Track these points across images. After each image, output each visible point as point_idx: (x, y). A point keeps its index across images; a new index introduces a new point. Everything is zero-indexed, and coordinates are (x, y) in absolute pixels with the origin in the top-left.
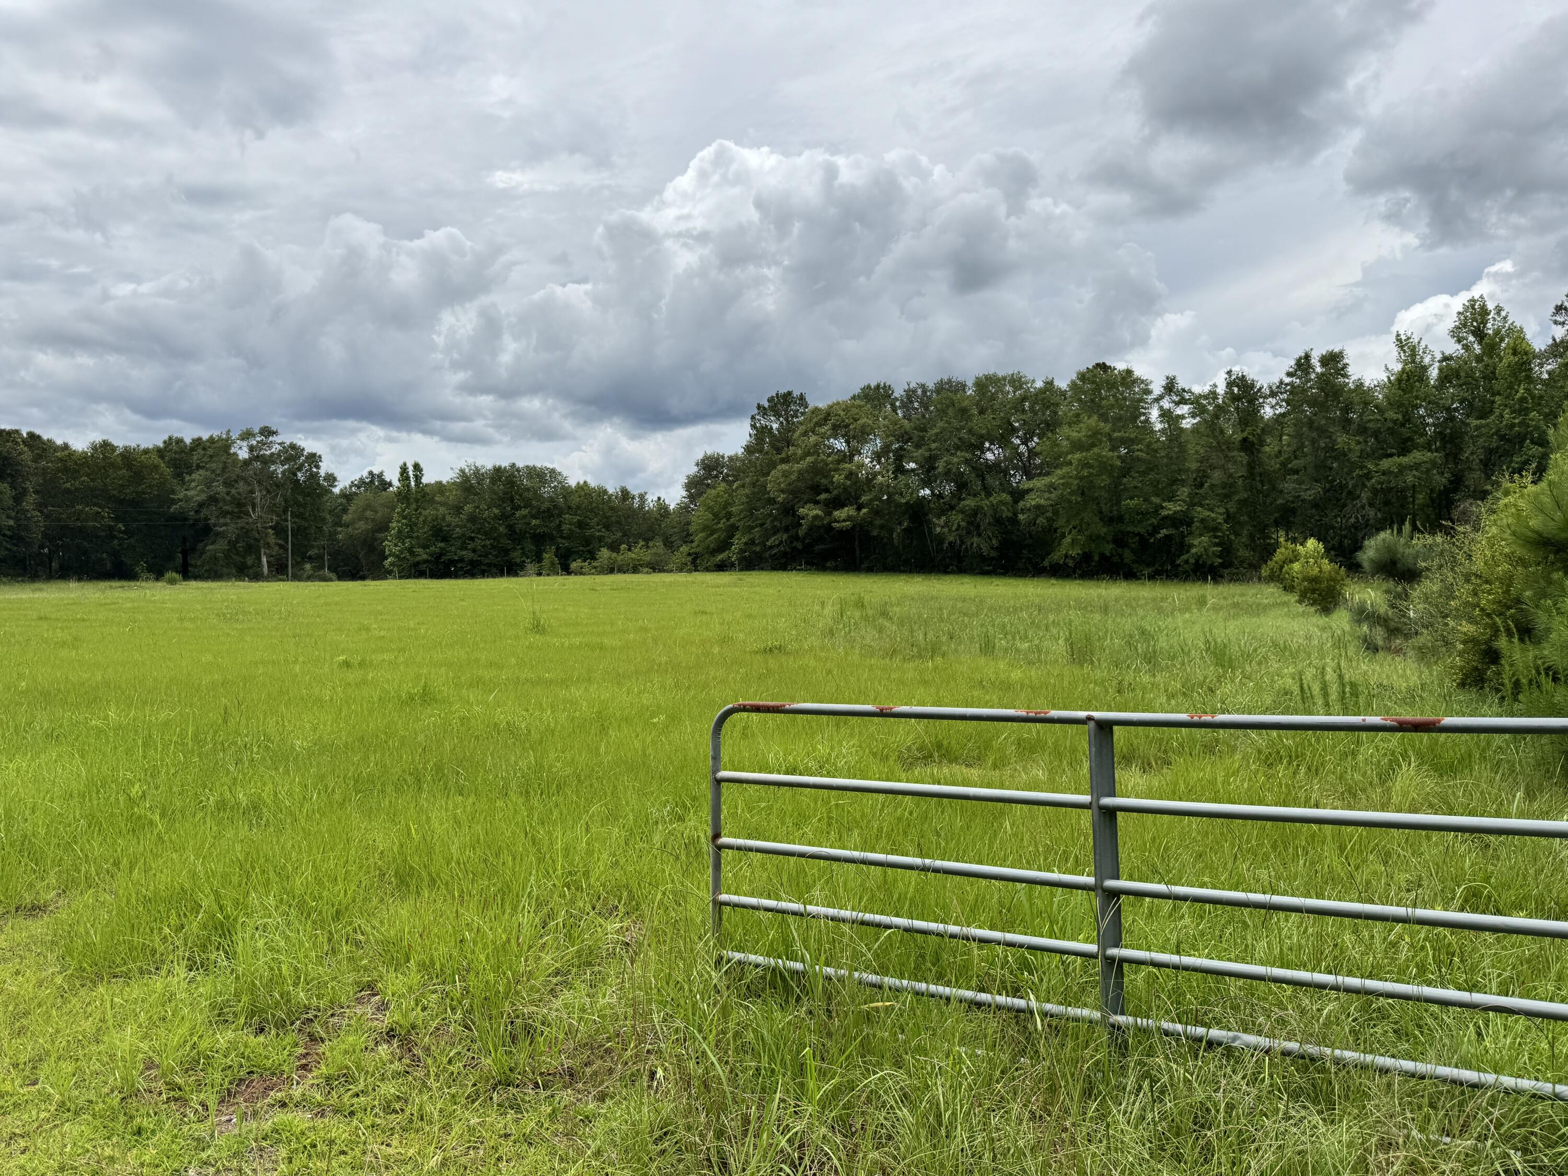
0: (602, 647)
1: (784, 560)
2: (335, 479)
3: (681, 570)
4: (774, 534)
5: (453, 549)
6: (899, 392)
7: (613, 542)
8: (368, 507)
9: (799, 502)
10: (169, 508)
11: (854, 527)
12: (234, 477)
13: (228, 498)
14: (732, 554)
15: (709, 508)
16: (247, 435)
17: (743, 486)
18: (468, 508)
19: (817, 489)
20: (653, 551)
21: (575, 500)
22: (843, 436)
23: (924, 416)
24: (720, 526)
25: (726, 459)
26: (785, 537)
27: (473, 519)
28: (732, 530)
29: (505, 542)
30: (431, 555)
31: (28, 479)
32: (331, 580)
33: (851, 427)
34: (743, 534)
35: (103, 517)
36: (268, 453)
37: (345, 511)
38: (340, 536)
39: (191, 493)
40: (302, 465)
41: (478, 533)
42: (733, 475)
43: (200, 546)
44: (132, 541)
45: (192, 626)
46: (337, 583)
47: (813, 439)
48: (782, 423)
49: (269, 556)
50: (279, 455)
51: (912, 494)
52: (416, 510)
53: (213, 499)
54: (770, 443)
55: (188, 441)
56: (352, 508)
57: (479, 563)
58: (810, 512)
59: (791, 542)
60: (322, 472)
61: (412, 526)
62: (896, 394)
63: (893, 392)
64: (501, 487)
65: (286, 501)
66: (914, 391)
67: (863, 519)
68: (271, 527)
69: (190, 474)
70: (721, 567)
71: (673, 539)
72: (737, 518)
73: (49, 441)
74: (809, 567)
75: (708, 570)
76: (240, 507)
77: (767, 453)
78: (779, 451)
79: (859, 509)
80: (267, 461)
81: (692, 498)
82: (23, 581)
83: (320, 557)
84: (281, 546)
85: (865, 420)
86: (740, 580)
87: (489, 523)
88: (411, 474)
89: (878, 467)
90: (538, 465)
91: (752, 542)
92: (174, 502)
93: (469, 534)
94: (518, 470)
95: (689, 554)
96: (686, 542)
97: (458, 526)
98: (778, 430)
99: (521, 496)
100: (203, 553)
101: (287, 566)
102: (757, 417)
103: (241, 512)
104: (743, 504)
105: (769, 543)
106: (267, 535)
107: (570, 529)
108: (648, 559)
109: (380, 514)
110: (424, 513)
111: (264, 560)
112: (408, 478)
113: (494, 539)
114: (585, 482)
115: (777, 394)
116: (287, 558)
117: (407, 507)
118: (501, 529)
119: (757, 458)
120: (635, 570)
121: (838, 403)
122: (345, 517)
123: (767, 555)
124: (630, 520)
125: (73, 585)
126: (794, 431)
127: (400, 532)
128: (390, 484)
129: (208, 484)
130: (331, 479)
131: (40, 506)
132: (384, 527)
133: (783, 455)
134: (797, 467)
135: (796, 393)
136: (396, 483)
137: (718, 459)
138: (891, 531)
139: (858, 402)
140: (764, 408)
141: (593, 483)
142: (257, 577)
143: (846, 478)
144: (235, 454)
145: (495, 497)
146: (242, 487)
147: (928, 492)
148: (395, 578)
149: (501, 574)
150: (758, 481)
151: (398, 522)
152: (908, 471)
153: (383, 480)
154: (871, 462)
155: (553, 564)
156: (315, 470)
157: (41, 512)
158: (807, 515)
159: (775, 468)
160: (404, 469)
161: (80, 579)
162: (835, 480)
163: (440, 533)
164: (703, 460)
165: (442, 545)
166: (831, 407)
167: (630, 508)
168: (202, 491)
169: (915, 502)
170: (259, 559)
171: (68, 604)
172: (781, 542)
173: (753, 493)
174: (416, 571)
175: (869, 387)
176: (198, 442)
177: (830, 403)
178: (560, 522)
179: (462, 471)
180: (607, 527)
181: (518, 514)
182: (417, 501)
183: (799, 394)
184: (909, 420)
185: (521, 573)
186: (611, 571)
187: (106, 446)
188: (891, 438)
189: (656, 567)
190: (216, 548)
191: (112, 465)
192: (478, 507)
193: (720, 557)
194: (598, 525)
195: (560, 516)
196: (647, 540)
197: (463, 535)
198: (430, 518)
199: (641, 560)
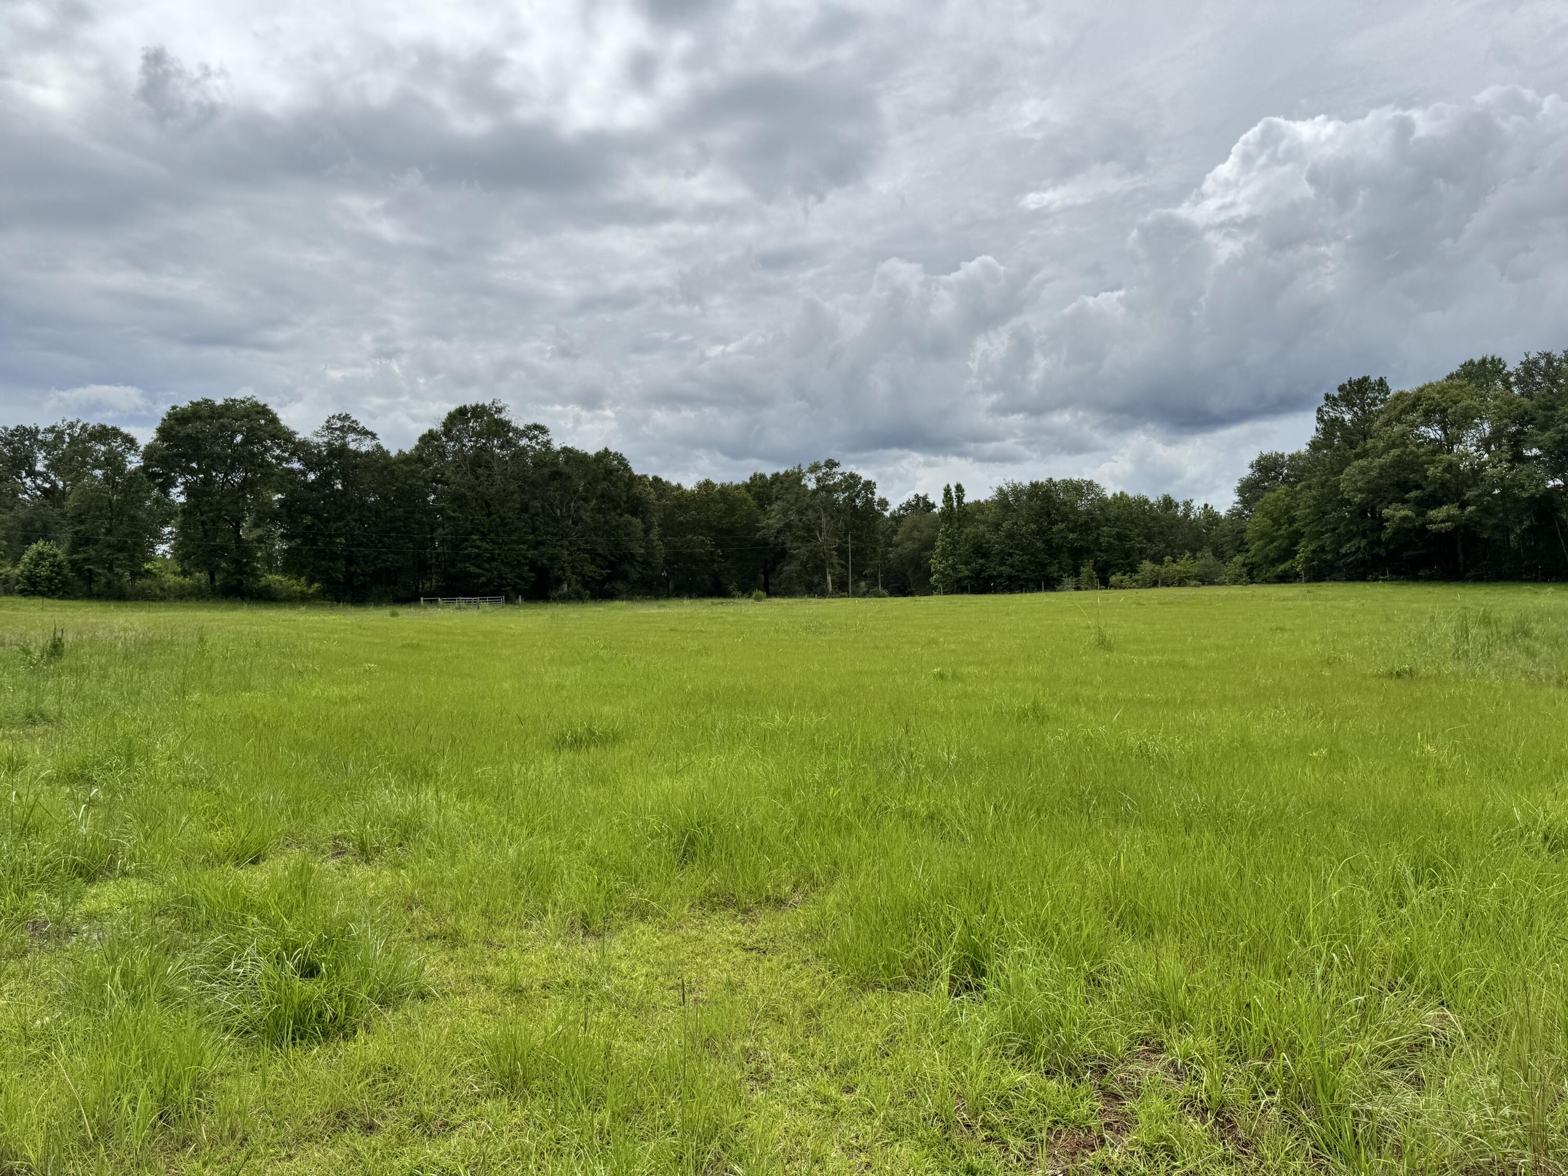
0: (1184, 666)
1: (1362, 569)
2: (887, 504)
3: (1235, 582)
4: (1349, 540)
5: (992, 565)
6: (1513, 365)
7: (1155, 554)
8: (915, 527)
9: (1381, 502)
10: (755, 535)
11: (1457, 528)
12: (805, 505)
13: (800, 524)
14: (1298, 563)
15: (1267, 513)
16: (815, 468)
17: (1309, 487)
18: (1006, 525)
19: (1404, 486)
20: (1202, 562)
21: (1113, 512)
22: (1438, 423)
23: (1550, 392)
24: (1280, 532)
25: (1286, 459)
26: (1363, 543)
27: (1011, 535)
28: (1296, 537)
29: (1043, 557)
30: (972, 571)
31: (653, 515)
32: (884, 596)
33: (1449, 411)
34: (1310, 542)
35: (707, 545)
36: (832, 483)
37: (895, 532)
38: (891, 556)
39: (770, 522)
40: (860, 492)
41: (1017, 549)
42: (1295, 476)
43: (778, 567)
44: (728, 564)
45: (787, 638)
46: (889, 599)
47: (1398, 428)
48: (1356, 413)
49: (833, 575)
50: (840, 484)
51: (1537, 486)
52: (958, 529)
53: (788, 526)
54: (1342, 437)
55: (769, 476)
56: (901, 530)
57: (1017, 578)
58: (1396, 513)
59: (1372, 549)
60: (876, 498)
61: (954, 543)
62: (1510, 368)
63: (1505, 366)
64: (1039, 502)
65: (846, 525)
66: (1535, 362)
67: (1469, 519)
68: (834, 549)
69: (770, 504)
70: (1283, 579)
71: (1225, 548)
72: (1302, 523)
73: (667, 482)
74: (1394, 577)
75: (1267, 581)
76: (810, 532)
77: (1338, 448)
78: (1352, 444)
79: (1463, 506)
80: (831, 490)
81: (1245, 502)
82: (650, 599)
83: (874, 576)
84: (842, 566)
85: (1469, 401)
86: (1309, 592)
87: (1027, 539)
88: (954, 494)
89: (1486, 456)
90: (1075, 478)
91: (1322, 549)
92: (758, 529)
93: (1008, 550)
94: (1055, 485)
95: (1244, 565)
96: (1239, 552)
97: (997, 542)
98: (1352, 421)
99: (1057, 510)
100: (781, 573)
101: (847, 584)
102: (1324, 409)
103: (810, 536)
104: (1309, 507)
105: (1343, 551)
106: (831, 555)
107: (1108, 542)
108: (1195, 571)
109: (925, 534)
110: (966, 531)
111: (829, 578)
112: (951, 499)
113: (1032, 554)
114: (1122, 493)
115: (1350, 382)
116: (847, 576)
117: (950, 526)
118: (1039, 544)
119: (1325, 455)
120: (1182, 583)
121: (1431, 385)
122: (895, 538)
123: (1341, 563)
124: (1174, 530)
125: (686, 602)
126: (1372, 421)
127: (944, 550)
128: (934, 506)
129: (785, 512)
130: (884, 503)
131: (662, 537)
132: (929, 545)
133: (1358, 450)
134: (1377, 462)
135: (1374, 378)
136: (940, 504)
137: (1276, 459)
138: (1507, 531)
139: (1457, 382)
140: (1334, 399)
141: (1131, 494)
142: (823, 594)
143: (1445, 470)
144: (805, 486)
145: (1032, 512)
146: (811, 514)
147: (1559, 482)
148: (939, 593)
149: (1038, 588)
150: (1327, 481)
151: (942, 540)
152: (1530, 458)
153: (928, 502)
154: (1477, 451)
155: (1091, 577)
156: (870, 496)
157: (662, 541)
158: (1393, 516)
159: (1348, 464)
160: (947, 491)
161: (690, 597)
162: (1429, 473)
163: (980, 550)
164: (1258, 462)
165: (981, 561)
166: (1421, 390)
167: (1175, 517)
168: (780, 519)
169: (1542, 496)
170: (825, 579)
171: (686, 618)
172: (1359, 548)
173: (1322, 495)
174: (959, 587)
175: (1471, 362)
176: (776, 476)
177: (1421, 385)
178: (1098, 534)
179: (1001, 490)
180: (1149, 538)
181: (1055, 528)
182: (959, 520)
183: (1377, 378)
184: (1530, 397)
185: (1059, 588)
186: (1155, 584)
187: (708, 484)
188: (1505, 421)
189: (1206, 579)
190: (790, 568)
191: (713, 500)
192: (1016, 523)
193: (1282, 567)
194: (1138, 536)
195: (1097, 528)
196: (1194, 551)
197: (1002, 551)
198: (970, 537)
199: (1188, 572)
